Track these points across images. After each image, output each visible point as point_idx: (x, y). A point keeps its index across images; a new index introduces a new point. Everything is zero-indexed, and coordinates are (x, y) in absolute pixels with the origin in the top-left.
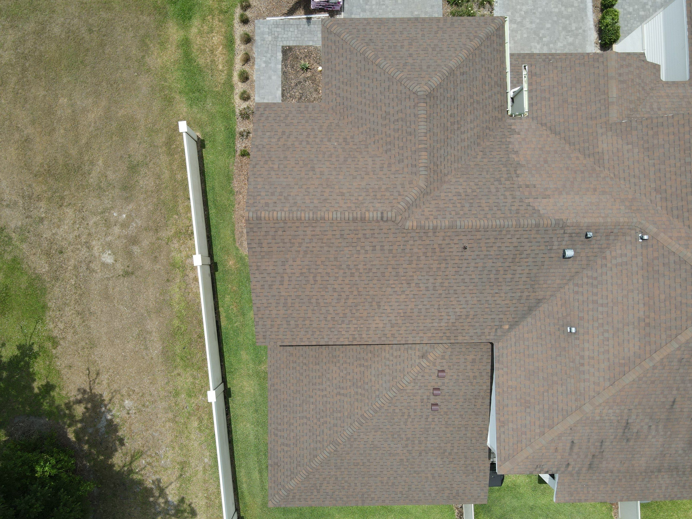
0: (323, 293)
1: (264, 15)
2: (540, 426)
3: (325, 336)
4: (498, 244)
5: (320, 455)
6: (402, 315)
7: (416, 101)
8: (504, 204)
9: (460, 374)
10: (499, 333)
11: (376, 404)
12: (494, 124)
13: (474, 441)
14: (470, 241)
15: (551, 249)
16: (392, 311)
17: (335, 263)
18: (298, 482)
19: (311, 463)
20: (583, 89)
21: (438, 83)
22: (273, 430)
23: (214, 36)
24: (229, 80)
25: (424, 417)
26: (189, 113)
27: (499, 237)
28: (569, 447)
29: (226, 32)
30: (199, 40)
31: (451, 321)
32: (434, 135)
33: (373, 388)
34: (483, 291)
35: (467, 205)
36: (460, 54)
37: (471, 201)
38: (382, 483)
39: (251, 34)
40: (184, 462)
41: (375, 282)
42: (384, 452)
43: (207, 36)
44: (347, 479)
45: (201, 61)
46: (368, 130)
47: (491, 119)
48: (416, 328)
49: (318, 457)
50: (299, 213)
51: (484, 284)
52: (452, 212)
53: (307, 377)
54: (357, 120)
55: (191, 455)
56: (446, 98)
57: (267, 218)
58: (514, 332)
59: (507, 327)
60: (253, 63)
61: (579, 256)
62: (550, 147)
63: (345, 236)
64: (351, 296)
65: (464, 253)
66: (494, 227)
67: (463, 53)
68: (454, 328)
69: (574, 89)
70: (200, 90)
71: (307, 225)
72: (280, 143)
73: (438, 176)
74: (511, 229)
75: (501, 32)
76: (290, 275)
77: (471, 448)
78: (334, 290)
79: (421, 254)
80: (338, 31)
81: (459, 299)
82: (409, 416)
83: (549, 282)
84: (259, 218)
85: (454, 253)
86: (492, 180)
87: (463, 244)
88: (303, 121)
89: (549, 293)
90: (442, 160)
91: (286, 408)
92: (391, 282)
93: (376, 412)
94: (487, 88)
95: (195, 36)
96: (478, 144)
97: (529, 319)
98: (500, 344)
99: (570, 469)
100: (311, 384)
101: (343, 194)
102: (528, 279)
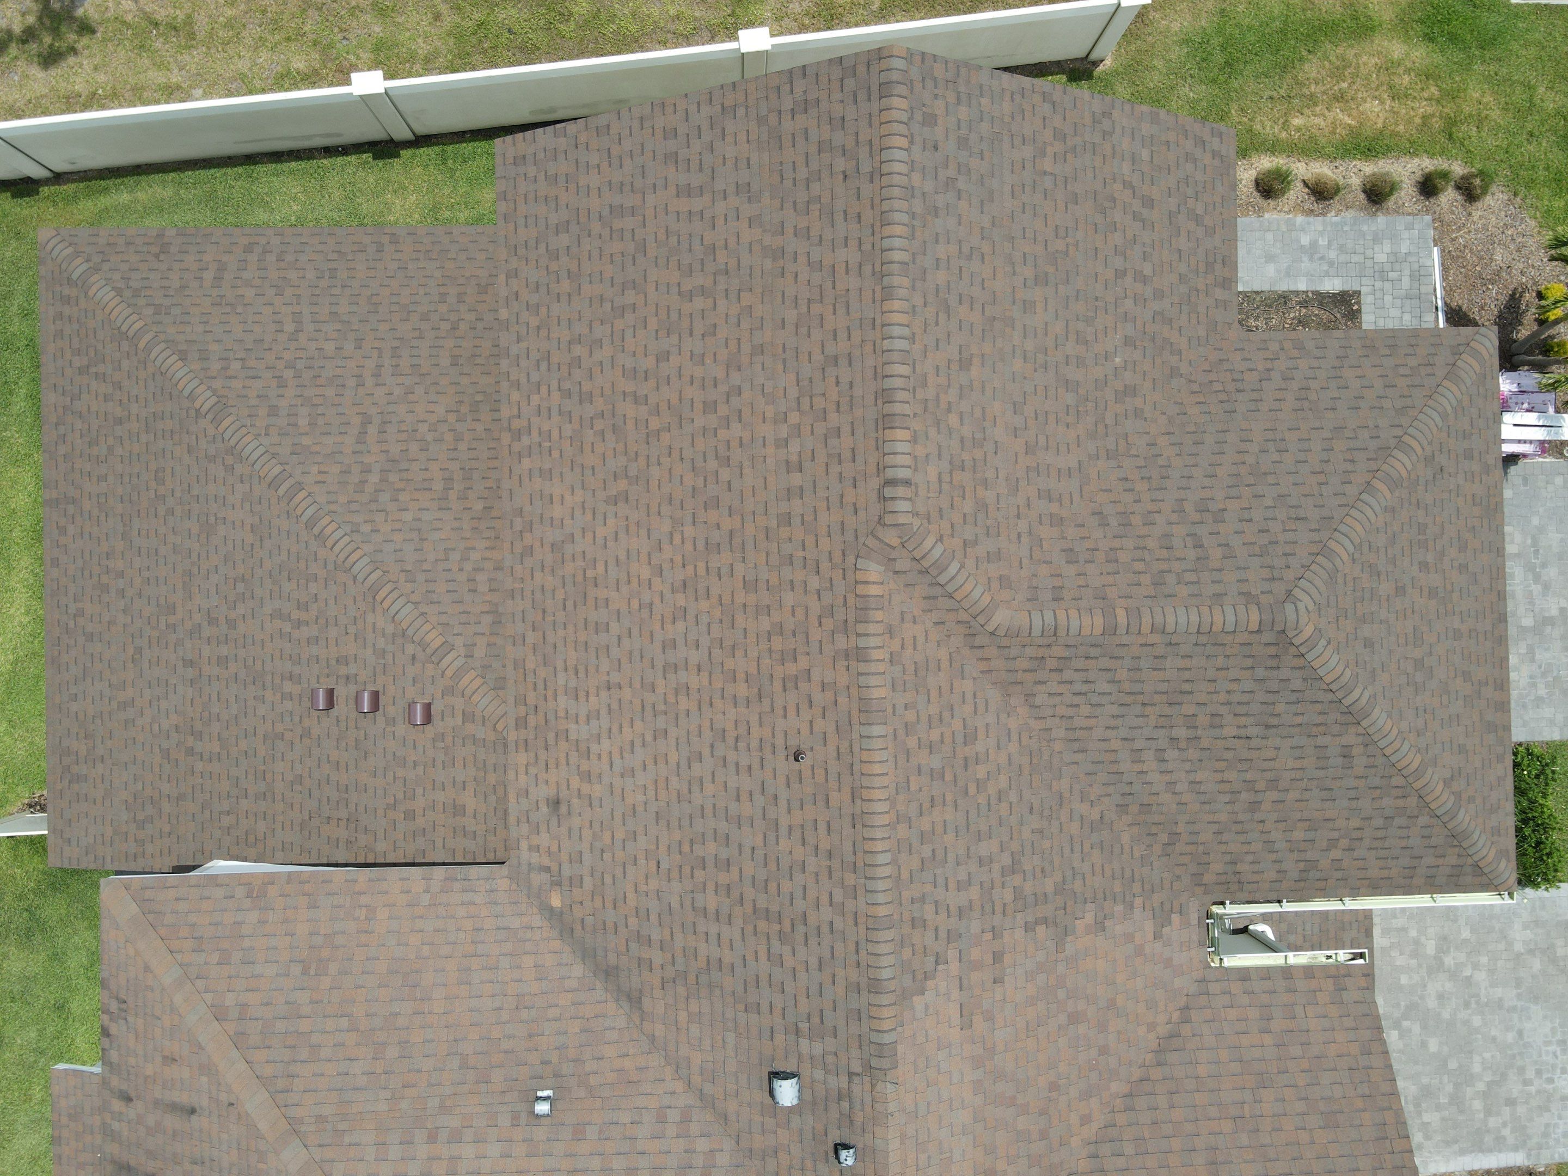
0: (653, 323)
1: (1447, 242)
2: (244, 1006)
3: (524, 345)
4: (812, 863)
5: (186, 369)
6: (590, 574)
7: (1265, 599)
8: (941, 881)
9: (420, 769)
10: (539, 879)
11: (333, 526)
12: (1186, 859)
13: (227, 821)
14: (820, 773)
15: (797, 1032)
16: (600, 541)
17: (746, 348)
18: (107, 310)
19: (163, 345)
20: (1304, 1136)
21: (1321, 672)
22: (263, 241)
23: (1382, 103)
24: (1262, 144)
25: (296, 670)
26: (1166, 37)
27: (836, 864)
28: (177, 1100)
29: (1394, 134)
30: (1369, 61)
31: (572, 727)
32: (1156, 657)
33: (380, 517)
34: (663, 823)
35: (936, 762)
36: (1406, 746)
37: (948, 777)
38: (108, 554)
39: (1391, 203)
40: (194, 33)
41: (689, 480)
42: (194, 556)
43: (1382, 84)
44: (119, 451)
45: (1311, 69)
46: (1161, 461)
47: (1201, 848)
48: (549, 618)
49: (180, 363)
50: (905, 218)
51: (686, 822)
52: (914, 711)
53: (417, 334)
54: (1193, 429)
55: (213, 51)
56: (1271, 698)
57: (886, 116)
58: (539, 924)
59: (556, 902)
60: (1311, 212)
61: (778, 1125)
62: (1119, 1032)
63: (831, 371)
64: (643, 409)
65: (781, 754)
66: (869, 846)
67: (1411, 756)
68: (551, 736)
69: (1300, 1106)
70: (1230, 65)
71: (867, 247)
72: (1118, 186)
73: (1024, 671)
74: (861, 899)
75: (1469, 879)
76: (707, 215)
77: (207, 813)
78: (663, 357)
79: (776, 617)
80: (1462, 374)
81: (638, 748)
82: (299, 624)
83: (695, 1029)
84: (885, 90)
85: (781, 724)
86: (1015, 846)
87: (812, 749)
88: (1183, 268)
89: (659, 1030)
90: (1078, 687)
91: (327, 275)
92: (689, 531)
93: (310, 525)
94: (1299, 835)
95: (1379, 53)
96: (1122, 808)
97: (578, 970)
98: (503, 884)
99: (117, 1105)
100: (396, 343)
101: (965, 364)
102: (702, 963)
